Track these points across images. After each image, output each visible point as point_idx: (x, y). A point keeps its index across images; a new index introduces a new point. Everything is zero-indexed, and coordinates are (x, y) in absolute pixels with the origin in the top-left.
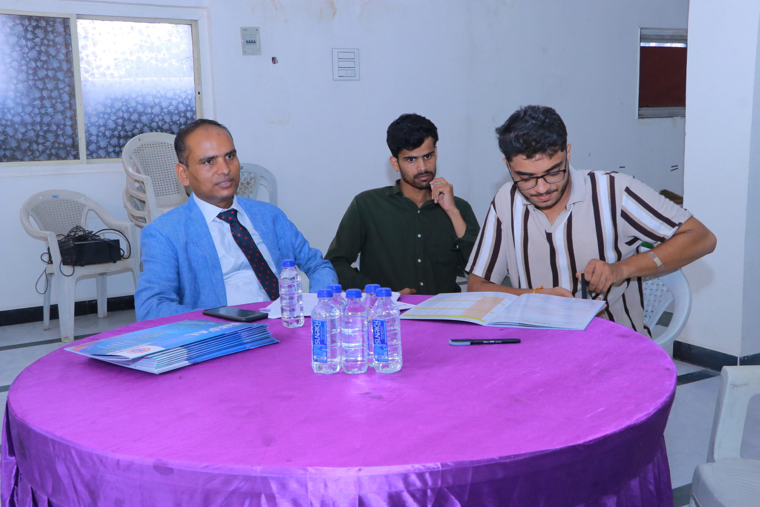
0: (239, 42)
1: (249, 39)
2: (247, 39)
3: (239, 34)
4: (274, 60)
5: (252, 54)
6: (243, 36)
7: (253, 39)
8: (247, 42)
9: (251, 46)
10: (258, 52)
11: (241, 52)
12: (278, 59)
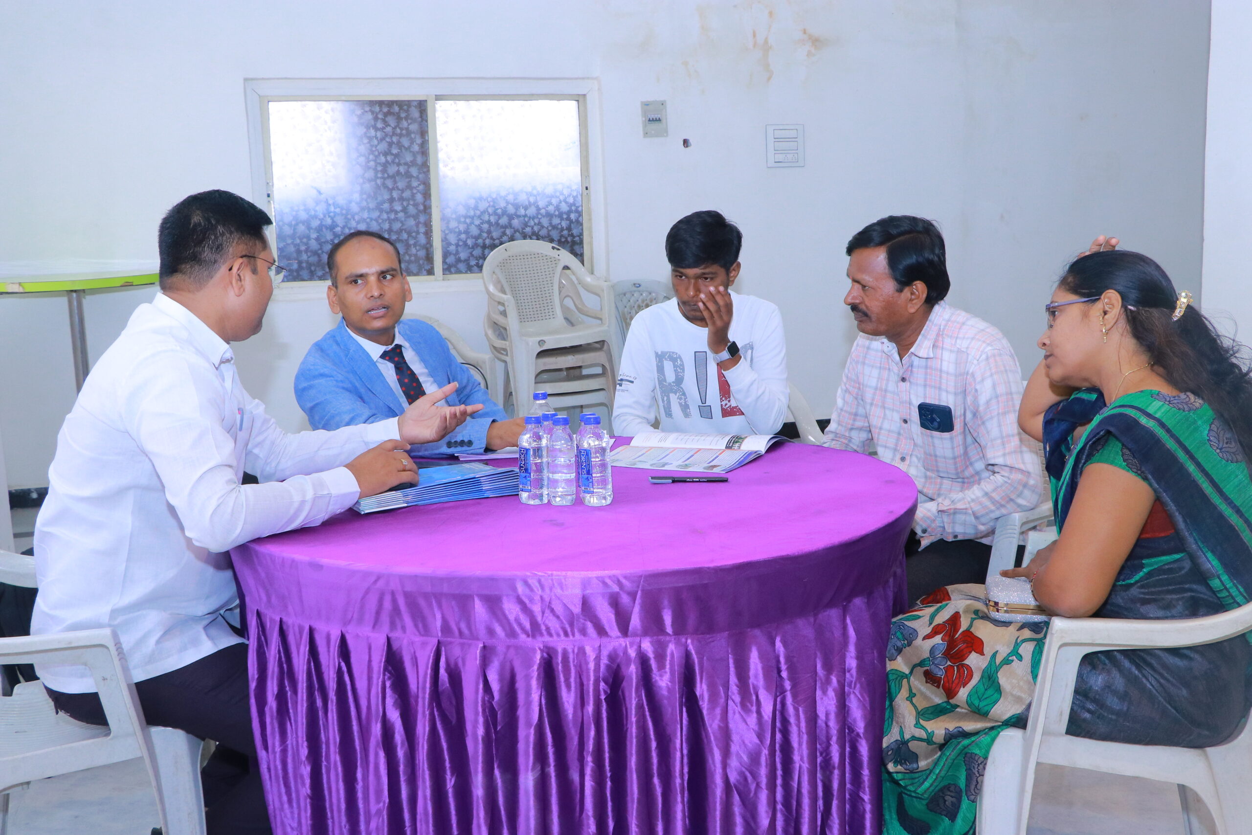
0: (638, 120)
1: (652, 116)
2: (649, 116)
3: (639, 111)
4: (686, 143)
5: (657, 136)
6: (644, 113)
7: (658, 116)
8: (649, 120)
9: (655, 126)
10: (664, 133)
11: (641, 133)
12: (691, 141)
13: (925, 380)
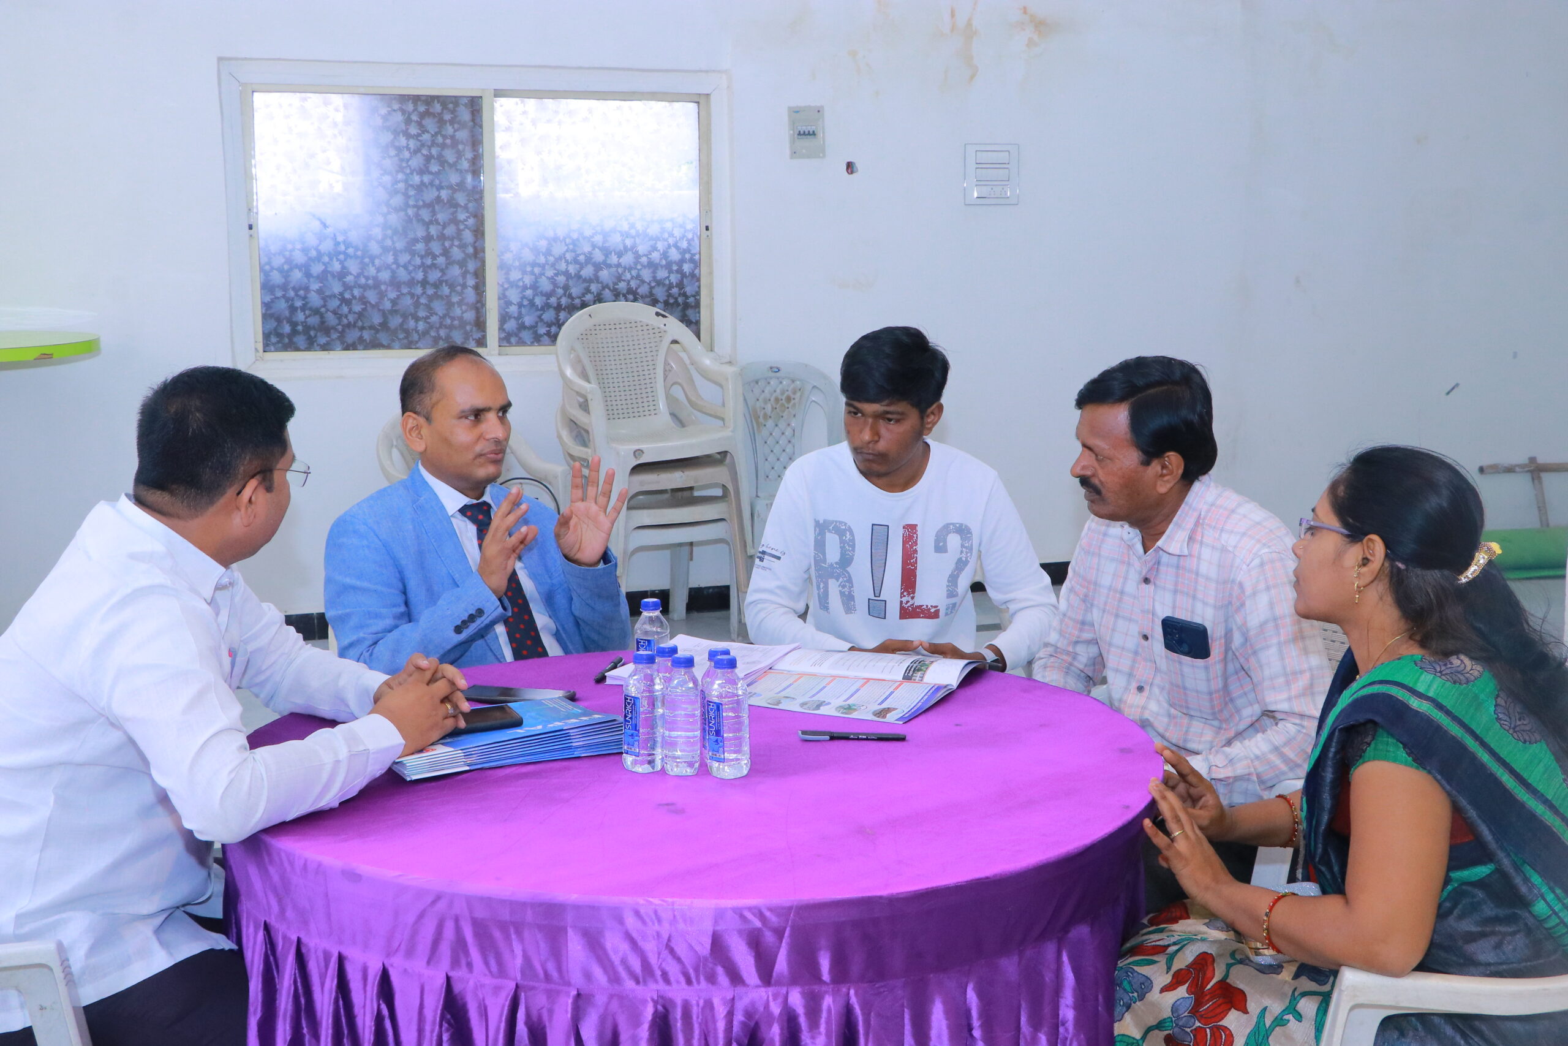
0: (784, 133)
1: (803, 129)
2: (799, 128)
3: (786, 118)
4: (850, 167)
5: (809, 157)
6: (793, 123)
7: (811, 129)
8: (799, 134)
9: (807, 142)
10: (820, 153)
11: (788, 152)
12: (858, 165)
13: (1176, 584)
